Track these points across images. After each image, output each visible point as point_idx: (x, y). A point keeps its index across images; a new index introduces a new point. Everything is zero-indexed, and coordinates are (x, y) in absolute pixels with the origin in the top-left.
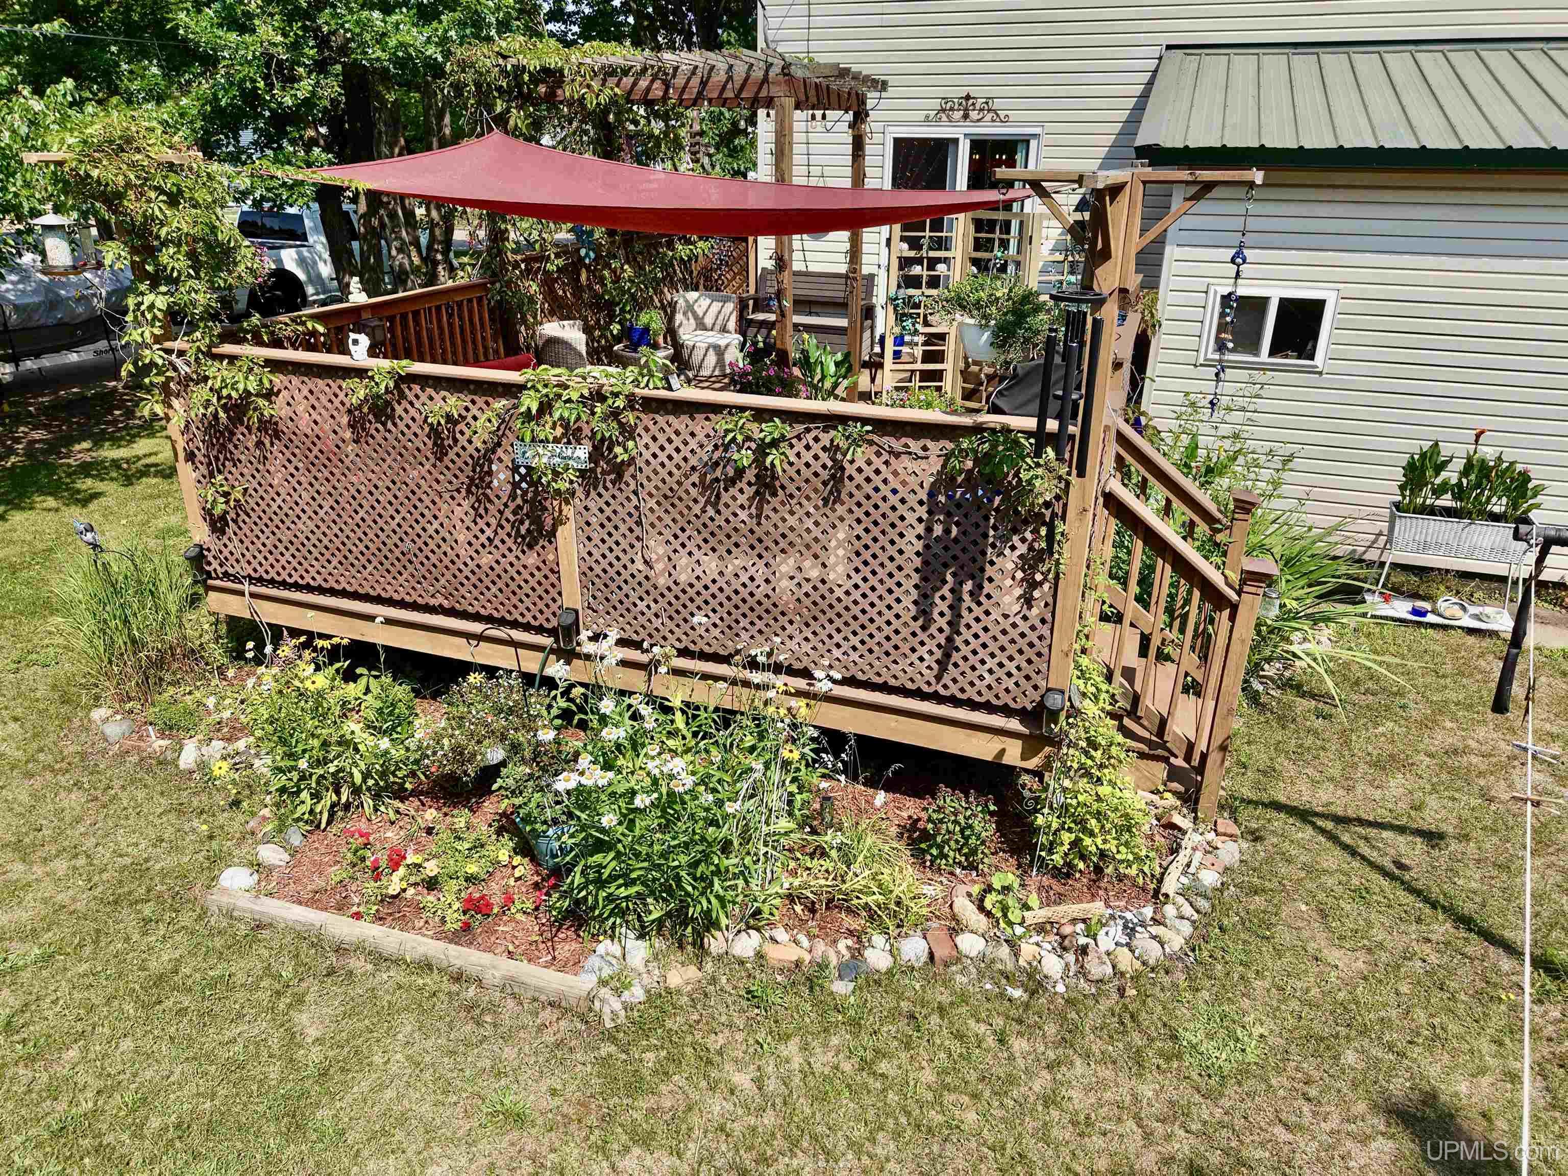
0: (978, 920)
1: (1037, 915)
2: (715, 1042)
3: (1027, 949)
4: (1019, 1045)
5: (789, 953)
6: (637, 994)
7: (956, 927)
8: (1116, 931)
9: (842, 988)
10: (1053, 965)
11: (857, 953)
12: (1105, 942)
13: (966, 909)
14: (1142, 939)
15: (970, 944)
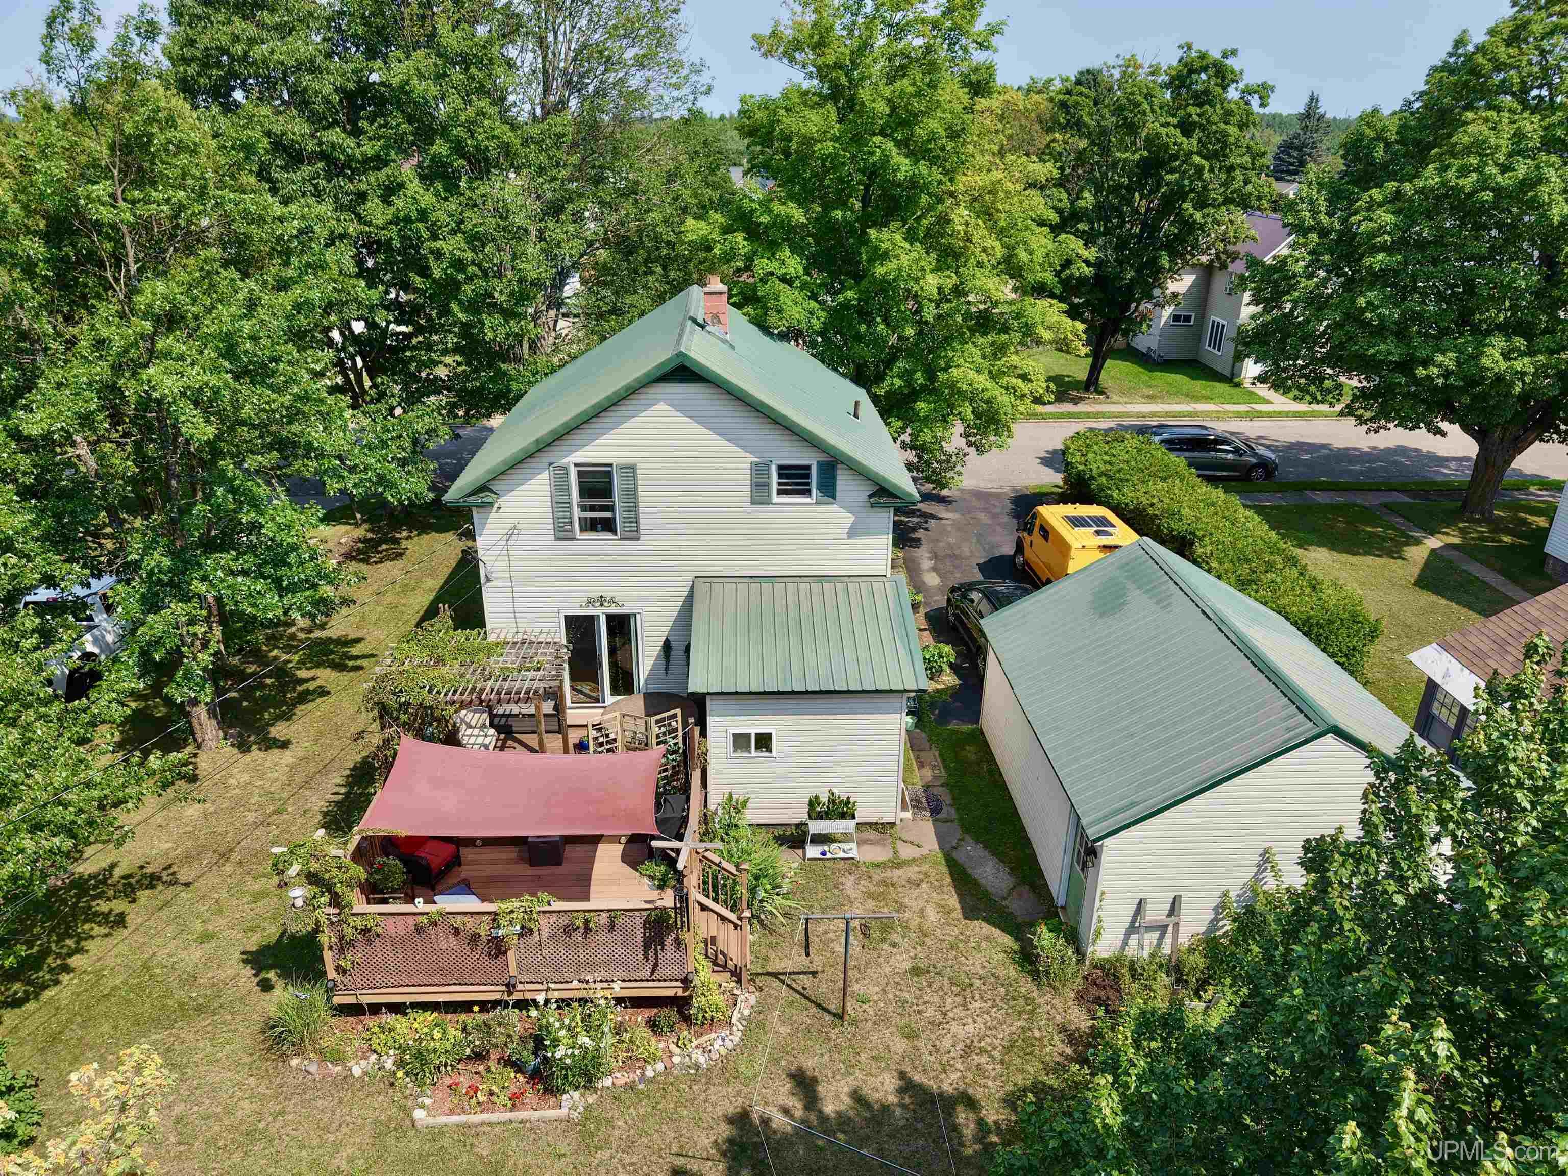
0: (678, 1051)
1: (695, 1043)
2: (609, 1116)
3: (694, 1056)
4: (695, 1088)
5: (621, 1081)
6: (581, 1109)
7: (671, 1056)
8: (719, 1042)
9: (641, 1086)
10: (702, 1060)
11: (643, 1074)
12: (716, 1047)
13: (673, 1047)
14: (727, 1042)
15: (676, 1059)
